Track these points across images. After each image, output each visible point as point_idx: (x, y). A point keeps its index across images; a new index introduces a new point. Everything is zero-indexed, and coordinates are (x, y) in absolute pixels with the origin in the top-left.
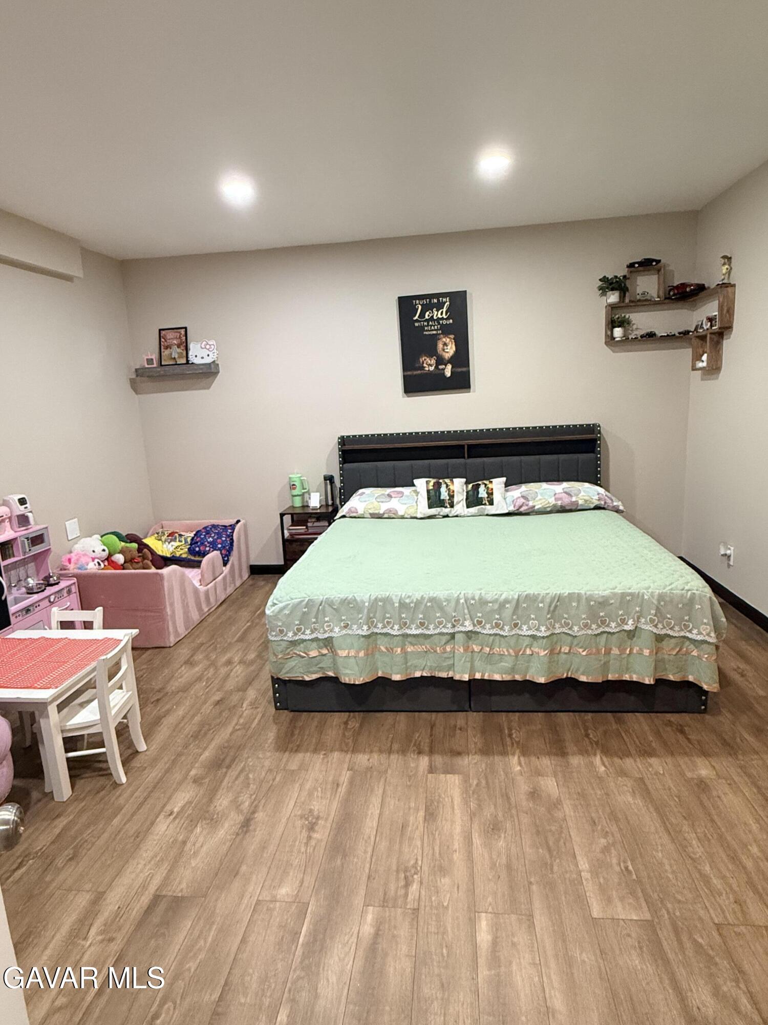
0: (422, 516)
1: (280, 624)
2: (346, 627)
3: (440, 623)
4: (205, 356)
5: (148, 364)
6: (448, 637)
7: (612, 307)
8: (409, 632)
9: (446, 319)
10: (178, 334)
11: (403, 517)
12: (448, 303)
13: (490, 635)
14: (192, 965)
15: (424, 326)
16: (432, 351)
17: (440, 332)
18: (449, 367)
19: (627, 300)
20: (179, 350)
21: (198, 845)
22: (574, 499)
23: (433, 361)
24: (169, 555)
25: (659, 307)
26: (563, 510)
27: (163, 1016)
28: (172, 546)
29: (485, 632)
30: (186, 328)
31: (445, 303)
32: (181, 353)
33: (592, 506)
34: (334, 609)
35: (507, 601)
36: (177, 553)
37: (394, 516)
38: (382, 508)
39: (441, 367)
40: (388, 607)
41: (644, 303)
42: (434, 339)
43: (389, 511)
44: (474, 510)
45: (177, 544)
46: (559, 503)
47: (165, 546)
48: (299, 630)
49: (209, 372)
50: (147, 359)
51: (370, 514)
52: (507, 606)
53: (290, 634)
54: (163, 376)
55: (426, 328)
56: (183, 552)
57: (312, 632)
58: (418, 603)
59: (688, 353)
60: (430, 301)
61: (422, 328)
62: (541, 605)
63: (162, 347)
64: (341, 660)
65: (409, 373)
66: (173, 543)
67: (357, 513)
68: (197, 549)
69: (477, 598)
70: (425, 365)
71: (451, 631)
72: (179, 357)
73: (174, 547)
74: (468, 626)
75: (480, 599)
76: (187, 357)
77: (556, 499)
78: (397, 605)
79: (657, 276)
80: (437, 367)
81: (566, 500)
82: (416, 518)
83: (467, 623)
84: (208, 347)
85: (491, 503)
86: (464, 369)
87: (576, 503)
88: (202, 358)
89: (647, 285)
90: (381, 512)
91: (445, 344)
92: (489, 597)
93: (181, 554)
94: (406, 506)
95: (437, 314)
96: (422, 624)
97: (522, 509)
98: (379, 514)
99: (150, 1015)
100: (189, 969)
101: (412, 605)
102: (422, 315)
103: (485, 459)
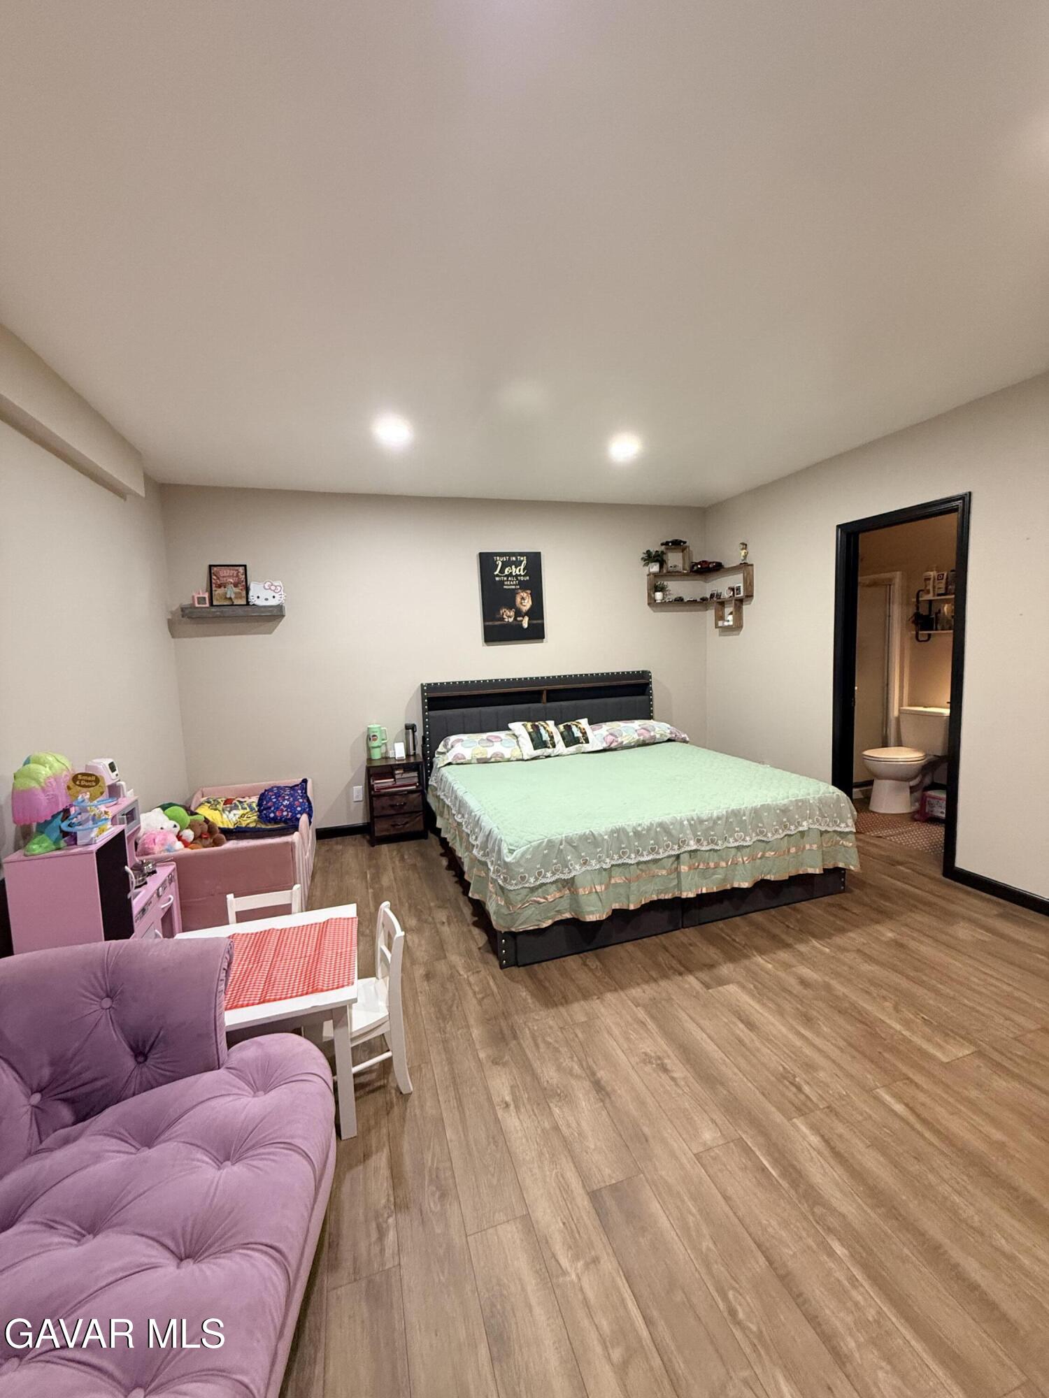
0: (528, 758)
1: (522, 870)
2: (585, 863)
3: (668, 846)
4: (270, 598)
5: (199, 603)
6: (674, 859)
7: (656, 575)
8: (642, 859)
9: (524, 576)
10: (235, 573)
11: (509, 760)
12: (525, 562)
13: (707, 851)
14: (707, 1244)
15: (504, 581)
16: (511, 605)
17: (518, 587)
18: (526, 619)
19: (665, 571)
20: (237, 590)
21: (574, 1125)
22: (652, 734)
23: (512, 613)
24: (231, 827)
25: (686, 577)
26: (644, 744)
27: (738, 1308)
28: (235, 815)
29: (703, 849)
30: (245, 566)
31: (522, 561)
32: (240, 593)
33: (666, 739)
34: (573, 847)
35: (719, 818)
36: (243, 822)
37: (501, 760)
38: (489, 752)
39: (519, 619)
40: (623, 837)
41: (674, 574)
42: (513, 593)
43: (496, 755)
44: (572, 749)
45: (241, 812)
46: (642, 738)
47: (225, 816)
48: (540, 874)
49: (274, 615)
50: (198, 598)
51: (478, 759)
52: (719, 822)
53: (532, 880)
54: (220, 617)
55: (506, 583)
56: (251, 820)
57: (554, 874)
58: (649, 829)
59: (710, 614)
60: (509, 559)
61: (502, 583)
62: (744, 818)
63: (214, 586)
64: (585, 897)
65: (490, 623)
66: (235, 812)
67: (464, 758)
68: (272, 815)
69: (695, 818)
70: (505, 616)
71: (677, 852)
72: (236, 598)
73: (237, 816)
74: (693, 846)
75: (698, 818)
76: (247, 598)
77: (639, 735)
78: (631, 834)
79: (681, 554)
80: (515, 619)
81: (646, 736)
82: (523, 760)
83: (692, 842)
84: (273, 588)
85: (587, 741)
86: (540, 622)
87: (654, 737)
88: (267, 599)
89: (675, 560)
90: (489, 756)
91: (523, 598)
92: (704, 817)
93: (248, 824)
94: (511, 749)
95: (515, 571)
96: (653, 849)
97: (612, 746)
98: (486, 758)
99: (726, 1314)
100: (708, 1249)
101: (644, 832)
102: (502, 571)
103: (562, 703)
